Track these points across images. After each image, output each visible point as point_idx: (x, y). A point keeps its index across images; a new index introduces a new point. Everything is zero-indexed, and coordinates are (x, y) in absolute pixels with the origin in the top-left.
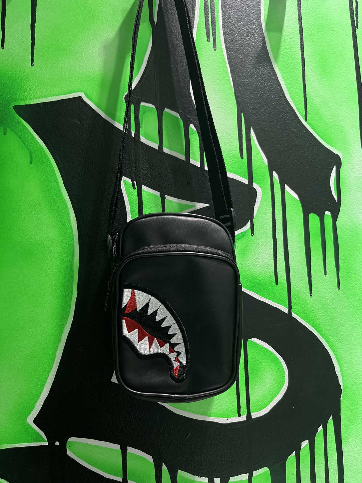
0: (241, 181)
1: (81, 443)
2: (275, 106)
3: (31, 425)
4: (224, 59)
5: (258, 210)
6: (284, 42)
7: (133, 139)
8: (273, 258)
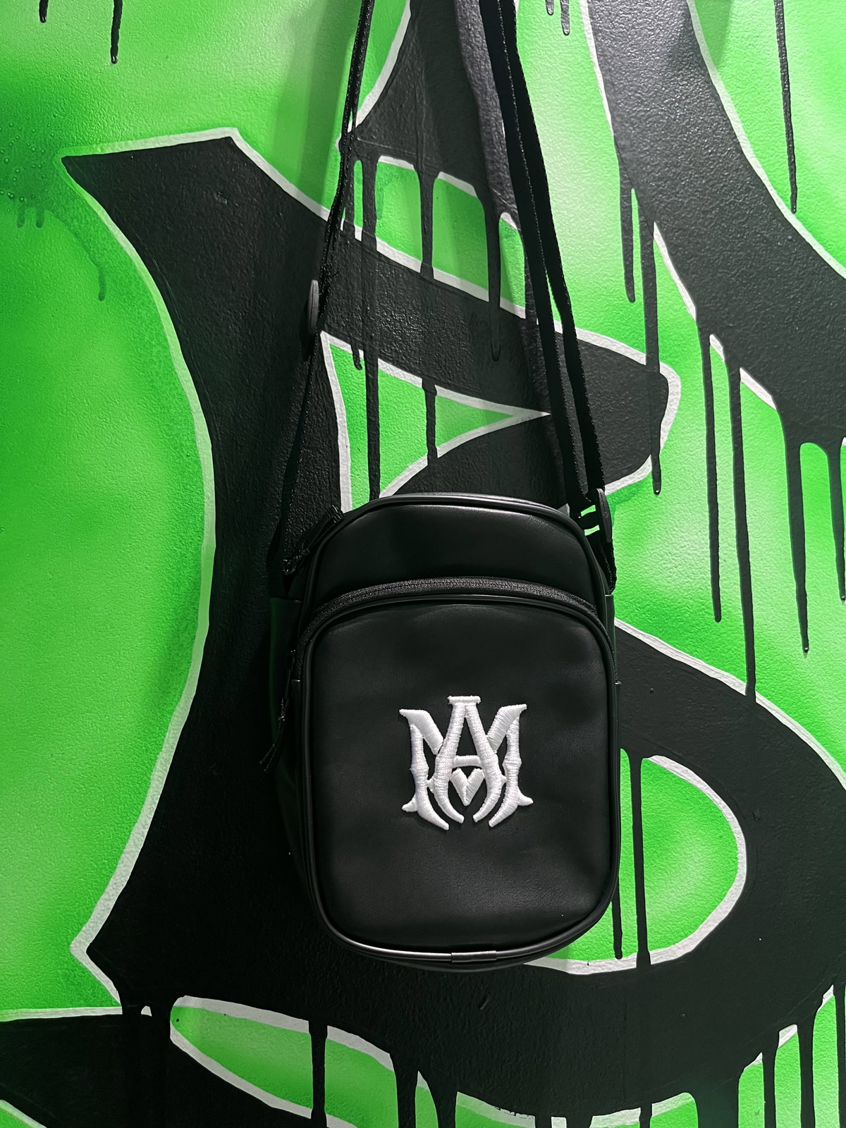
0: (630, 357)
1: (208, 1012)
2: (714, 174)
3: (81, 961)
4: (588, 57)
5: (671, 431)
6: (738, 23)
7: (358, 245)
8: (709, 554)
